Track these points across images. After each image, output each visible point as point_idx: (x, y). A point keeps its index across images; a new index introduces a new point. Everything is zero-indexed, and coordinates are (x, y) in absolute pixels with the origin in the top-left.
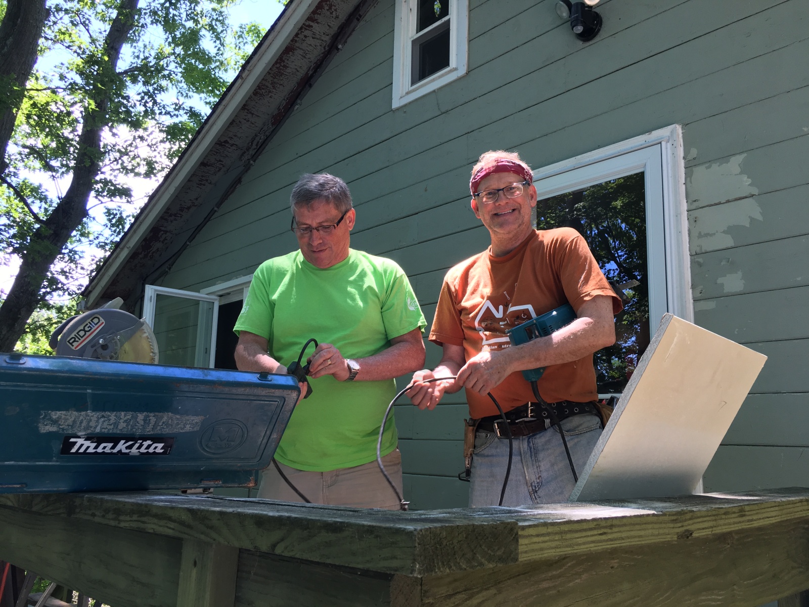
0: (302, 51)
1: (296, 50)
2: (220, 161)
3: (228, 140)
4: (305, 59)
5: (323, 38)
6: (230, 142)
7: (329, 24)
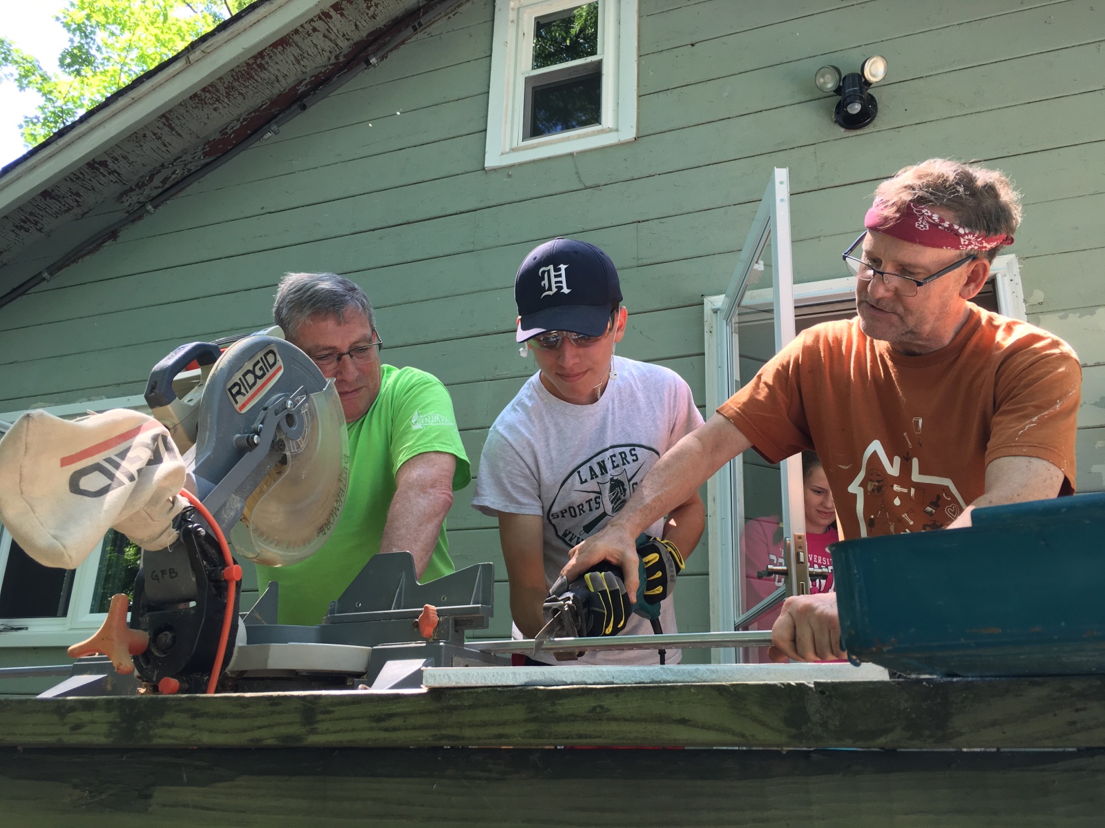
0: (299, 51)
1: (290, 46)
2: (78, 194)
3: (109, 160)
4: (297, 66)
5: (339, 42)
6: (111, 165)
7: (358, 23)
